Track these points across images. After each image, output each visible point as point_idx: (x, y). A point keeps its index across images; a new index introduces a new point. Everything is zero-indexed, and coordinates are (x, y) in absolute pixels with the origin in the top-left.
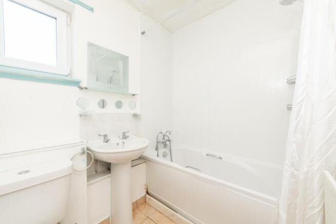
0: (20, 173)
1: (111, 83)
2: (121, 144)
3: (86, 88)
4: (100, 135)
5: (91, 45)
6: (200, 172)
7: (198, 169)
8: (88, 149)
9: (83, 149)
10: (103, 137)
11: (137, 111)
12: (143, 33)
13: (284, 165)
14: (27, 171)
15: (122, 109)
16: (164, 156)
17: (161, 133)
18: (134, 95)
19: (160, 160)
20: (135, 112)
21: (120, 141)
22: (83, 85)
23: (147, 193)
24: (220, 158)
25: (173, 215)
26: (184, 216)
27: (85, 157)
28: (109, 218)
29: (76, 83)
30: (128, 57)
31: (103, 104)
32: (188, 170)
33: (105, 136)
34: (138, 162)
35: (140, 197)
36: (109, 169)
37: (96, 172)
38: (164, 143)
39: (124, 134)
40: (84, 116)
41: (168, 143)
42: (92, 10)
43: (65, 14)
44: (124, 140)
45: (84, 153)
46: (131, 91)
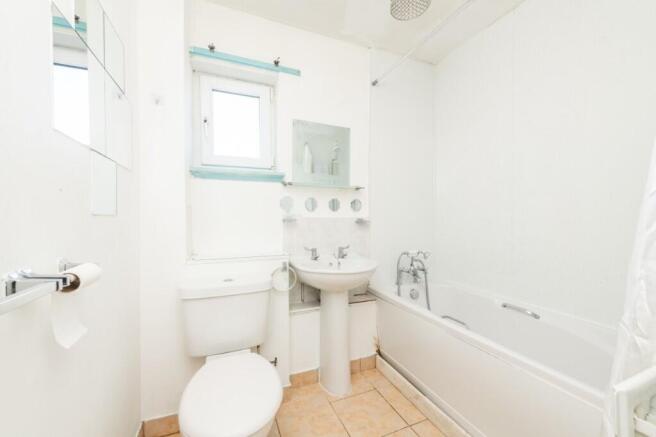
0: (226, 281)
1: (332, 173)
2: (335, 264)
3: (290, 184)
4: (306, 249)
5: (296, 123)
6: (468, 328)
7: (463, 324)
8: (290, 265)
9: (284, 264)
10: (311, 252)
11: (363, 214)
12: (374, 84)
13: (621, 325)
14: (230, 280)
15: (339, 211)
16: (412, 296)
17: (407, 254)
18: (357, 189)
19: (405, 301)
20: (360, 217)
21: (335, 261)
22: (288, 179)
23: (379, 352)
24: (536, 316)
25: (417, 397)
26: (440, 408)
27: (286, 275)
28: (317, 370)
29: (279, 178)
30: (349, 129)
31: (313, 205)
32: (445, 322)
33: (314, 251)
34: (363, 298)
35: (365, 356)
36: (319, 301)
37: (303, 300)
38: (413, 272)
39: (341, 250)
40: (289, 221)
41: (420, 273)
42: (298, 73)
43: (268, 88)
44: (340, 260)
45: (285, 269)
46: (353, 183)
